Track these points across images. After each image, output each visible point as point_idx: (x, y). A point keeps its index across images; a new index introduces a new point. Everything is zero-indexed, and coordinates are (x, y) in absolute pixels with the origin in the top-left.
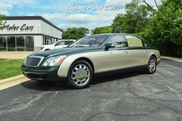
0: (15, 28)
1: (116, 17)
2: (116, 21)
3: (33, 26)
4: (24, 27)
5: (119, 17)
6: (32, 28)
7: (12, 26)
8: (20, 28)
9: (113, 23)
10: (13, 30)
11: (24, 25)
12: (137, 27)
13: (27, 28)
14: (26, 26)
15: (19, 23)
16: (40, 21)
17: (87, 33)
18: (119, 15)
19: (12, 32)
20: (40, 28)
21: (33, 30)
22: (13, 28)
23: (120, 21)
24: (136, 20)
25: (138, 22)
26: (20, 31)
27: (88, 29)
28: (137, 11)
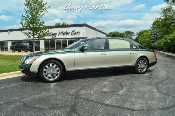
0: (67, 33)
1: (155, 21)
2: (155, 24)
3: (80, 32)
4: (74, 33)
5: (157, 21)
6: (79, 33)
7: (65, 32)
8: (70, 33)
9: (152, 26)
10: (66, 35)
11: (74, 32)
12: (171, 29)
13: (76, 33)
14: (75, 32)
15: (70, 30)
16: (85, 27)
17: (133, 36)
18: (157, 19)
19: (65, 36)
20: (85, 33)
21: (80, 35)
22: (66, 34)
23: (157, 25)
24: (170, 23)
25: (172, 25)
26: (71, 36)
27: (133, 32)
28: (172, 14)
